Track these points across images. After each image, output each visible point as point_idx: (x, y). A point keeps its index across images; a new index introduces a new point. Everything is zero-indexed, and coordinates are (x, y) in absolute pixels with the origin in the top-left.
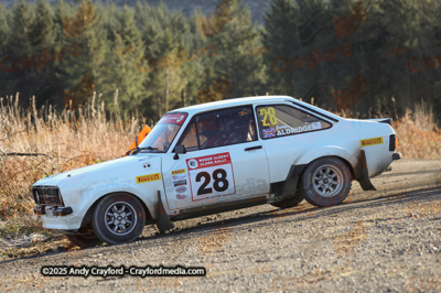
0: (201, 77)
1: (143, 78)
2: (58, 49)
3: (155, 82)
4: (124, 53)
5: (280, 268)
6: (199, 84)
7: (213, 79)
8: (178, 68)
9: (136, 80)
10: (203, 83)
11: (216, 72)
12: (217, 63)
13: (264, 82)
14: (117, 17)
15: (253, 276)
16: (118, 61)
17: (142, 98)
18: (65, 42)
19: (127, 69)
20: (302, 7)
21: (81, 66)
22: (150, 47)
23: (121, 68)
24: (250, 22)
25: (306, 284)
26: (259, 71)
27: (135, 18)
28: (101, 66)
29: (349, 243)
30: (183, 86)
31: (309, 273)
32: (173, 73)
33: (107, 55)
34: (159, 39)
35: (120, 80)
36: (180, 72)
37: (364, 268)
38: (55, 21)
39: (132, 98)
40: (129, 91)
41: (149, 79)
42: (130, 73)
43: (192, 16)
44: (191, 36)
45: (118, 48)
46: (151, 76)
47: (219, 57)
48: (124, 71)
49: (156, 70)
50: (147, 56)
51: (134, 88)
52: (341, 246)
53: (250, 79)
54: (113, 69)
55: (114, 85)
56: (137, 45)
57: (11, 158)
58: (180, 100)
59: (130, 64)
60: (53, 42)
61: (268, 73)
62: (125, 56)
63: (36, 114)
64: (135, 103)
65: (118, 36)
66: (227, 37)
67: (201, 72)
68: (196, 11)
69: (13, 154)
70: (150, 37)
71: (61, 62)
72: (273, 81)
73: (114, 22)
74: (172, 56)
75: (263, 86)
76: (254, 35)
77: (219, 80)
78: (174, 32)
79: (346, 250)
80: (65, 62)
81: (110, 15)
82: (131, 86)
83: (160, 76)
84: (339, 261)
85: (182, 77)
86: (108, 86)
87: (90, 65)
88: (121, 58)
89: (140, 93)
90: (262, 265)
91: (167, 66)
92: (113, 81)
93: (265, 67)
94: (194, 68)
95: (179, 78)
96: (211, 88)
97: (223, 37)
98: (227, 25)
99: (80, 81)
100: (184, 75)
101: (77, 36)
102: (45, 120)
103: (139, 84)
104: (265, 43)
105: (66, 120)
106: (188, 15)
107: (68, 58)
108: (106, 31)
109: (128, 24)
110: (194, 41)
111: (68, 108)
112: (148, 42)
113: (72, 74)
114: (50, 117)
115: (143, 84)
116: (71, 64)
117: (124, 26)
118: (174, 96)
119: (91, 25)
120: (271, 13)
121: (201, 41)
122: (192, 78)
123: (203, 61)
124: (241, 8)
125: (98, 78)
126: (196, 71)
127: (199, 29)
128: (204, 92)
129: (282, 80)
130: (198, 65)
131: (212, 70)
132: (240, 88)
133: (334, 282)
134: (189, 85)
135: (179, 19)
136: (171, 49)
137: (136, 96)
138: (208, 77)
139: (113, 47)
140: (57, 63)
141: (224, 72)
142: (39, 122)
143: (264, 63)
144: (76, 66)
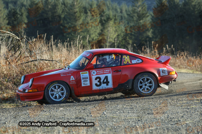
0: (123, 32)
1: (98, 31)
2: (63, 16)
3: (103, 33)
4: (91, 20)
5: (158, 117)
6: (122, 36)
7: (129, 34)
8: (114, 28)
9: (95, 32)
10: (124, 35)
11: (130, 31)
12: (131, 27)
13: (151, 36)
14: (89, 4)
15: (146, 120)
16: (88, 23)
17: (97, 40)
18: (66, 13)
19: (92, 27)
20: (170, 5)
21: (72, 24)
22: (102, 18)
23: (89, 26)
24: (146, 10)
25: (169, 125)
26: (149, 32)
27: (97, 5)
28: (80, 25)
29: (188, 109)
30: (115, 36)
31: (171, 121)
32: (111, 30)
33: (83, 20)
34: (106, 14)
35: (88, 31)
36: (114, 29)
37: (195, 120)
38: (62, 4)
39: (93, 39)
40: (92, 36)
41: (101, 32)
42: (93, 28)
43: (121, 6)
44: (120, 14)
45: (88, 17)
46: (102, 30)
47: (132, 24)
48: (90, 27)
49: (104, 28)
50: (101, 21)
51: (94, 35)
52: (185, 110)
53: (145, 35)
54: (85, 26)
55: (86, 33)
56: (97, 17)
57: (42, 62)
58: (114, 42)
59: (93, 25)
60: (61, 13)
61: (153, 33)
62: (91, 21)
63: (53, 43)
64: (94, 41)
65: (89, 12)
66: (136, 16)
67: (124, 30)
68: (123, 4)
69: (43, 60)
70: (102, 13)
71: (64, 22)
72: (154, 36)
73: (87, 6)
74: (111, 23)
75: (150, 38)
76: (148, 16)
77: (131, 35)
78: (113, 12)
79: (187, 112)
80: (65, 22)
81: (86, 3)
82: (93, 34)
83: (106, 31)
84: (184, 116)
85: (115, 32)
86: (83, 34)
87: (76, 24)
88: (90, 22)
89: (96, 38)
90: (150, 115)
91: (109, 27)
92: (85, 31)
93: (151, 30)
94: (121, 28)
95: (114, 32)
96: (128, 37)
97: (134, 16)
98: (136, 11)
99: (71, 30)
100: (116, 31)
101: (71, 11)
102: (57, 46)
103: (96, 34)
104: (152, 20)
105: (66, 47)
106: (120, 5)
107: (66, 20)
108: (84, 10)
109: (93, 7)
110: (121, 17)
111: (66, 42)
112: (102, 16)
113: (68, 27)
114: (59, 45)
115: (98, 34)
116: (68, 23)
117: (92, 8)
118: (111, 40)
119: (77, 6)
120: (156, 7)
121: (125, 17)
122: (119, 33)
123: (125, 25)
124: (143, 4)
125: (79, 30)
126: (121, 30)
127: (124, 11)
128: (124, 39)
129: (159, 36)
130: (123, 27)
131: (128, 30)
132: (140, 38)
133: (182, 125)
134: (118, 35)
135: (116, 7)
136: (111, 19)
137: (94, 39)
138: (126, 33)
139: (86, 17)
140: (62, 22)
141: (133, 31)
142: (54, 47)
143: (151, 28)
144: (70, 24)
